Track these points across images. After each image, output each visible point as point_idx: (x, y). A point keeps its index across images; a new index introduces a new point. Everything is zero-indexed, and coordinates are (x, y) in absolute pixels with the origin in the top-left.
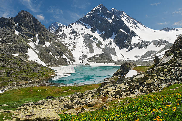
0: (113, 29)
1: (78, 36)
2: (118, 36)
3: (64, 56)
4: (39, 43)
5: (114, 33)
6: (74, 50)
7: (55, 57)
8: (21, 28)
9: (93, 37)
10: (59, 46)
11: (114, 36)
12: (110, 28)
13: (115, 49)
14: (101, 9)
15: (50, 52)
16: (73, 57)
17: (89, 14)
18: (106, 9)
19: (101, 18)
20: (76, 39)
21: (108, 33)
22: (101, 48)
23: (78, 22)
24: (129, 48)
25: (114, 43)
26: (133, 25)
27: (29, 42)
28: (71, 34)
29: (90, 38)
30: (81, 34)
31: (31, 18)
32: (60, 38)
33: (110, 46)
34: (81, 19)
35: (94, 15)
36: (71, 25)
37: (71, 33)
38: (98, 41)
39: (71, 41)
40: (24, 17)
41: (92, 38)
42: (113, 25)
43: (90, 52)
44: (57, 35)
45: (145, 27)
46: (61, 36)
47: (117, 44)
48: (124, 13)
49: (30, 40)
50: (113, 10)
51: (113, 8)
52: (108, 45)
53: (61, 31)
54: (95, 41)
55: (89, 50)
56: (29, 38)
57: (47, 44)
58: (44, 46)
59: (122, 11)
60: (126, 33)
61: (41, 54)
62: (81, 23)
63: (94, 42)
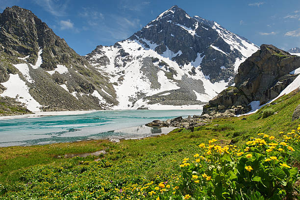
0: (198, 46)
1: (130, 60)
2: (208, 58)
3: (95, 94)
4: (42, 66)
5: (199, 54)
6: (119, 84)
7: (74, 94)
8: (6, 37)
9: (160, 61)
10: (87, 74)
11: (199, 59)
12: (191, 45)
13: (202, 83)
14: (173, 12)
15: (62, 83)
16: (115, 96)
17: (152, 23)
18: (184, 13)
19: (174, 28)
20: (127, 65)
21: (188, 53)
22: (175, 81)
23: (132, 38)
24: (230, 80)
25: (200, 71)
26: (233, 42)
27: (18, 62)
28: (118, 58)
29: (154, 63)
30: (138, 58)
31: (33, 21)
32: (95, 65)
33: (193, 77)
34: (138, 34)
35: (161, 24)
36: (119, 43)
37: (118, 56)
38: (168, 67)
39: (118, 69)
40: (16, 17)
41: (158, 63)
42: (198, 39)
43: (152, 87)
44: (91, 59)
45: (255, 46)
46: (98, 61)
47: (205, 74)
48: (216, 24)
49: (24, 59)
50: (197, 18)
51: (196, 16)
52: (189, 75)
53: (99, 52)
54: (163, 68)
55: (150, 83)
56: (21, 55)
57: (61, 69)
58: (51, 73)
59: (213, 22)
60: (224, 53)
61: (39, 85)
62: (138, 39)
63: (162, 70)
